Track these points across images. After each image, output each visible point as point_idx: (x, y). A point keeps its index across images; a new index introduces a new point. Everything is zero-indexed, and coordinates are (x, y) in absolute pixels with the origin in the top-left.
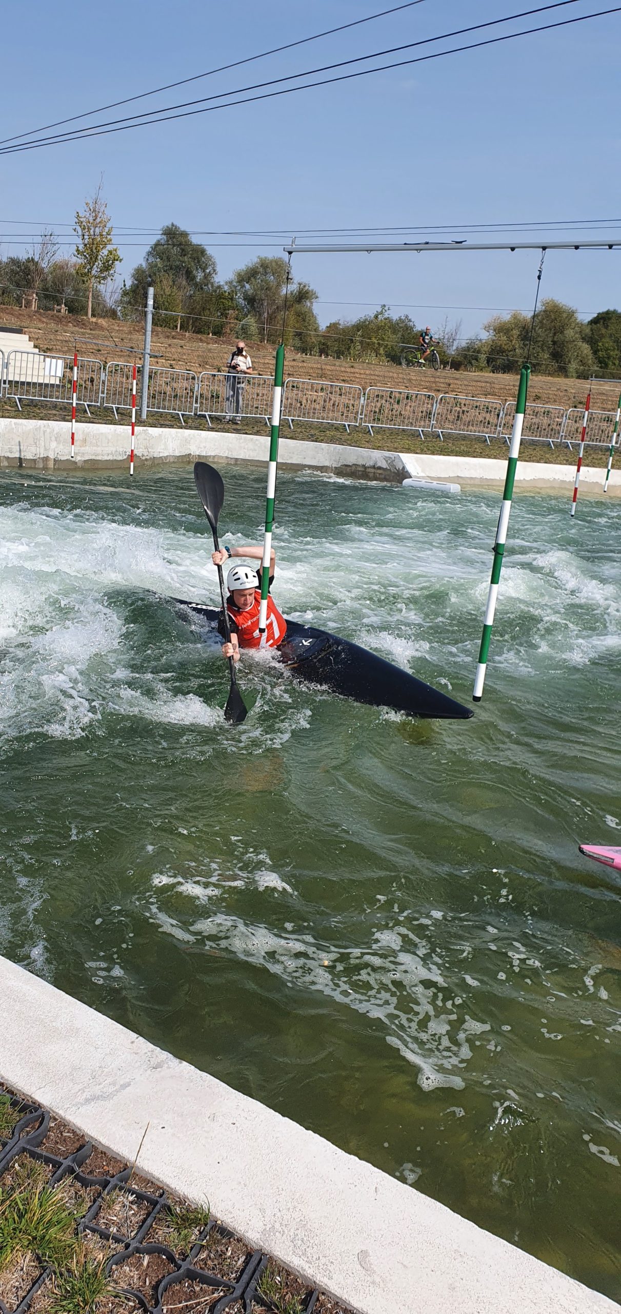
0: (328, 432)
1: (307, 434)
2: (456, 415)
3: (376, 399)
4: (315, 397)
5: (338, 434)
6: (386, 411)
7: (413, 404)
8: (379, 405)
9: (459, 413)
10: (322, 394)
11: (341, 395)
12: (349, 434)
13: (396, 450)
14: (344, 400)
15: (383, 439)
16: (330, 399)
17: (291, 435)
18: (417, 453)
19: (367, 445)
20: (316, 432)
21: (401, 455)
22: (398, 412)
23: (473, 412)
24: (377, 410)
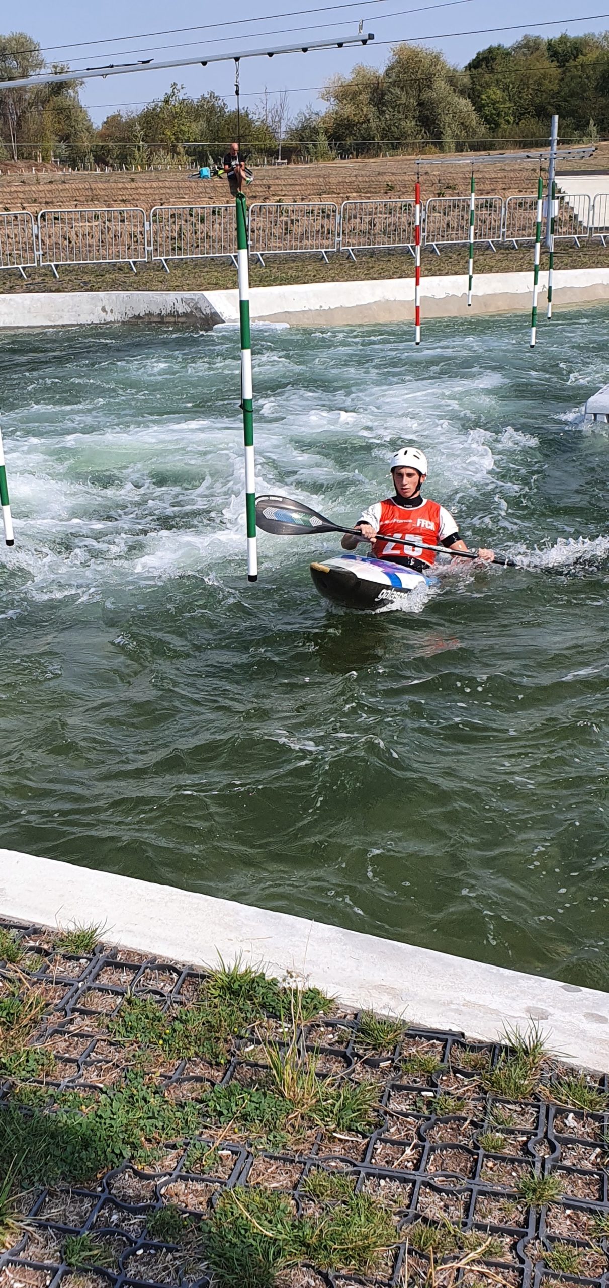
0: (107, 276)
1: (79, 282)
2: (283, 227)
3: (171, 221)
4: (88, 230)
5: (120, 276)
6: (188, 235)
7: (223, 221)
8: (177, 228)
9: (286, 223)
10: (96, 223)
11: (123, 221)
12: (136, 275)
13: (200, 287)
14: (128, 227)
15: (183, 275)
16: (109, 229)
17: (57, 286)
18: (227, 288)
19: (160, 286)
20: (92, 278)
21: (205, 293)
22: (204, 235)
23: (306, 221)
24: (176, 235)
